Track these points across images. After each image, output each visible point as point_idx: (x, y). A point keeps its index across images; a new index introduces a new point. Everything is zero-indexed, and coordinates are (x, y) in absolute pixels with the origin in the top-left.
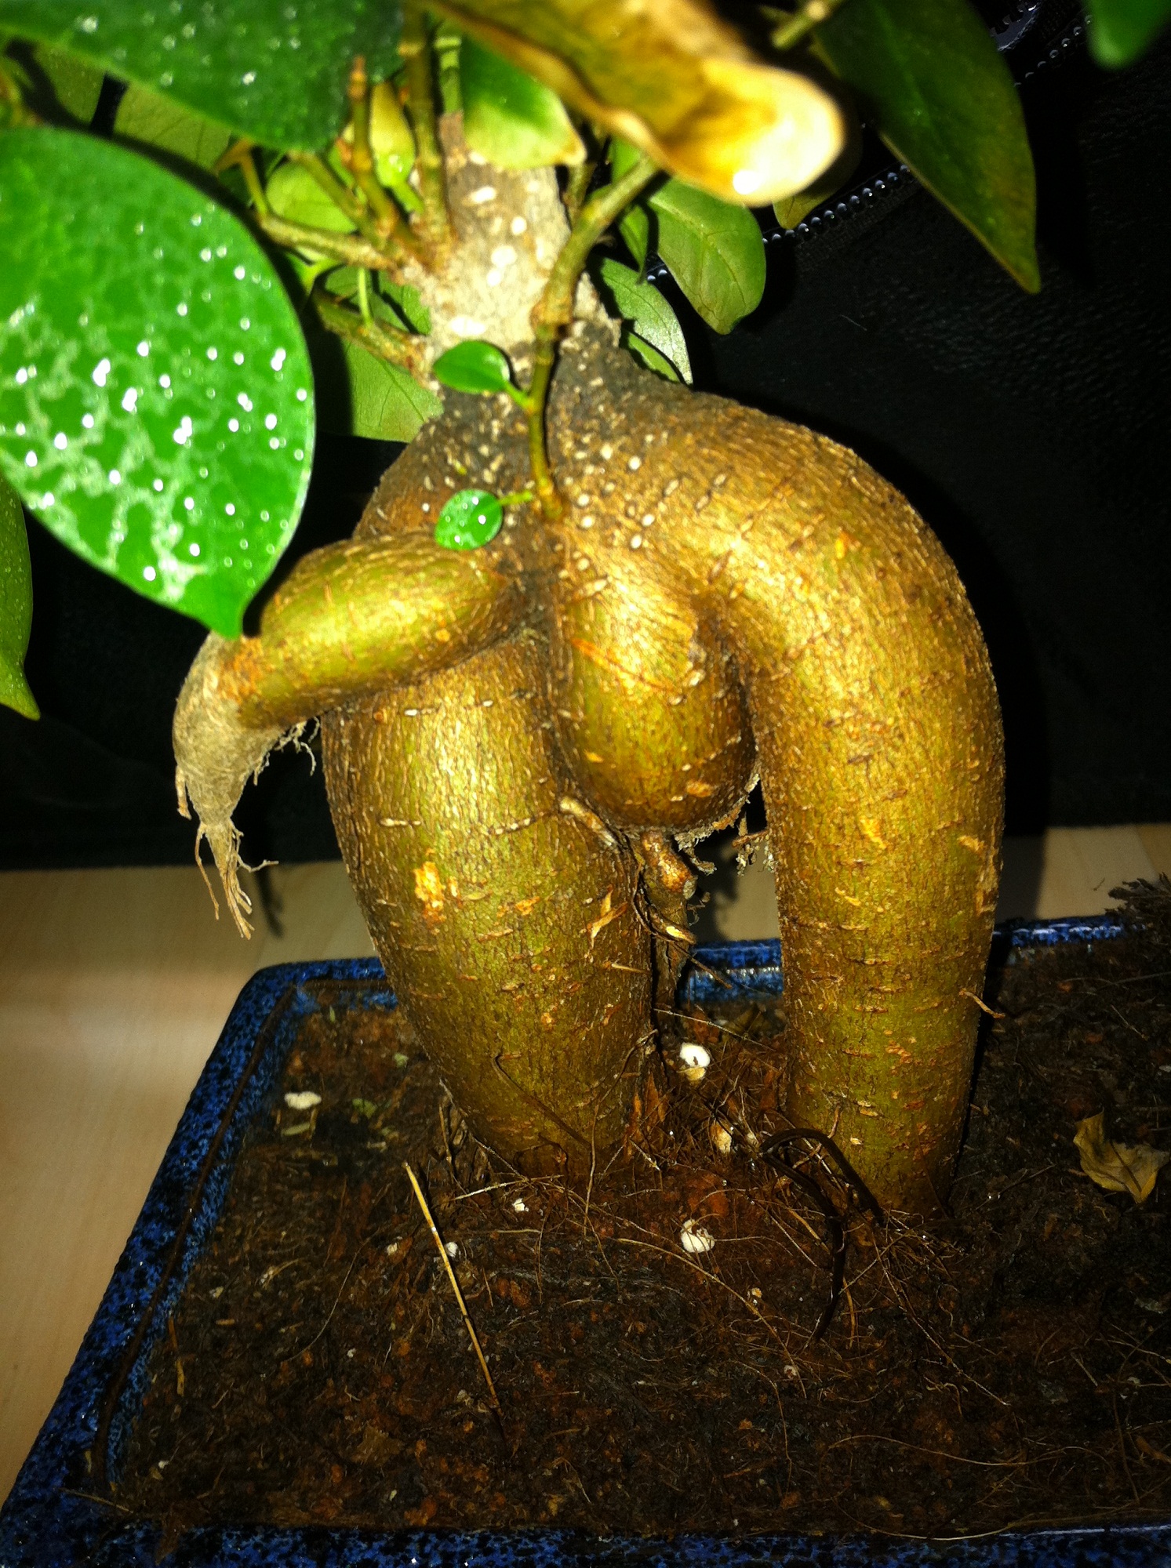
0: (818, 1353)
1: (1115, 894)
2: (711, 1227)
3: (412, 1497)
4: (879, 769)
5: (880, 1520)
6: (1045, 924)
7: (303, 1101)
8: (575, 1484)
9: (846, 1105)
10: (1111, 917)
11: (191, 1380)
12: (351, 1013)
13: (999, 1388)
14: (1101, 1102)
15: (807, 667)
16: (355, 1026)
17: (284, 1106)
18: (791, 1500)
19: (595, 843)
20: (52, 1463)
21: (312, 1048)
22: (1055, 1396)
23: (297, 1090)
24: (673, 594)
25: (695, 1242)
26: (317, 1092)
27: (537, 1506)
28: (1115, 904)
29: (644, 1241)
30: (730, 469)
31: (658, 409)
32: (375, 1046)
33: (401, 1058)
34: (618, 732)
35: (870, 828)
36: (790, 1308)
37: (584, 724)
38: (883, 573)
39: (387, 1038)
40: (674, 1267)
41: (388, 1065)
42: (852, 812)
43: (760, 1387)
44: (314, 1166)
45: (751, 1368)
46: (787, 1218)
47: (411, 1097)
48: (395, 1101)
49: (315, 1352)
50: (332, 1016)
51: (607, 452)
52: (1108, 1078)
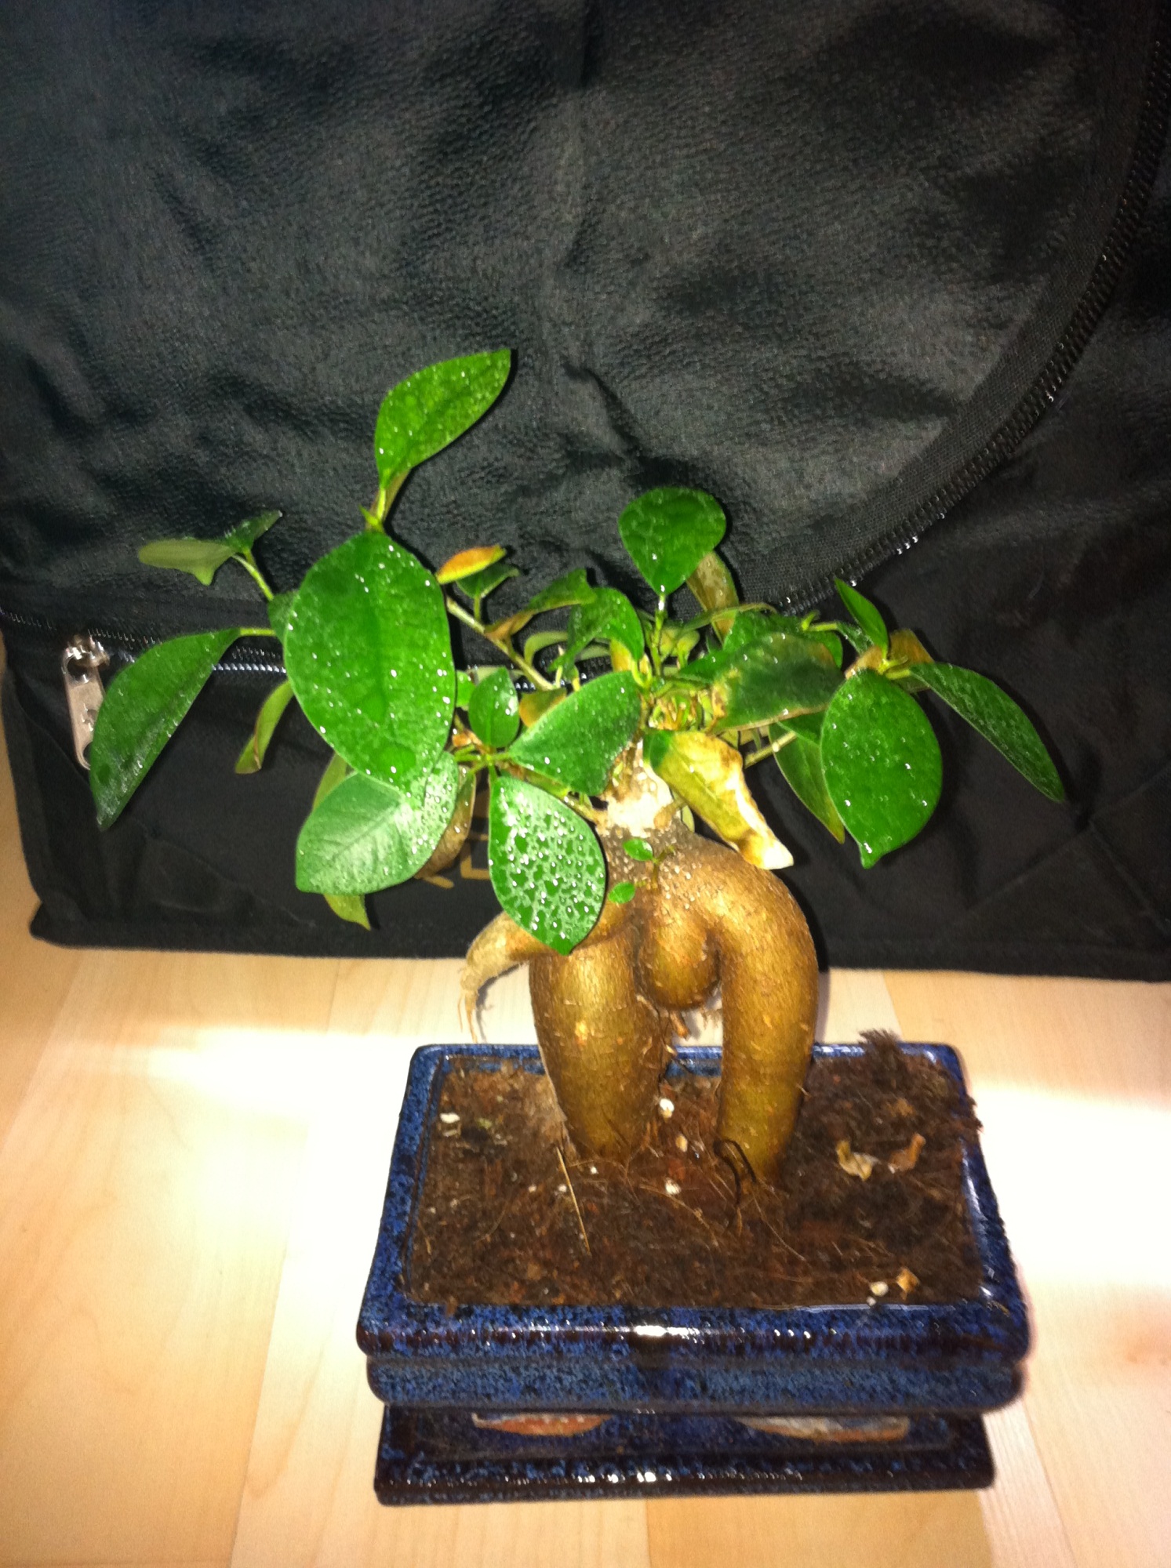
0: (725, 1236)
1: (863, 1035)
2: (678, 1182)
3: (555, 1292)
4: (773, 999)
5: (753, 1301)
6: (828, 1045)
7: (450, 1118)
8: (626, 1286)
9: (745, 1131)
10: (861, 1045)
11: (433, 1247)
12: (472, 1073)
13: (801, 1252)
14: (850, 1134)
15: (749, 958)
16: (476, 1080)
17: (440, 1120)
18: (717, 1294)
19: (648, 1014)
20: (385, 1280)
21: (451, 1091)
22: (824, 1257)
23: (447, 1112)
24: (698, 926)
25: (672, 1189)
26: (457, 1113)
27: (610, 1294)
28: (864, 1040)
29: (649, 1187)
30: (725, 883)
31: (697, 853)
32: (485, 1091)
33: (500, 1099)
34: (671, 977)
35: (767, 1020)
36: (714, 1217)
37: (658, 972)
38: (780, 926)
39: (492, 1087)
40: (664, 1200)
41: (492, 1101)
42: (760, 1013)
43: (702, 1248)
44: (466, 1152)
45: (700, 1241)
46: (714, 1179)
47: (509, 1119)
48: (500, 1120)
49: (492, 1236)
50: (462, 1074)
51: (677, 869)
52: (853, 1124)
